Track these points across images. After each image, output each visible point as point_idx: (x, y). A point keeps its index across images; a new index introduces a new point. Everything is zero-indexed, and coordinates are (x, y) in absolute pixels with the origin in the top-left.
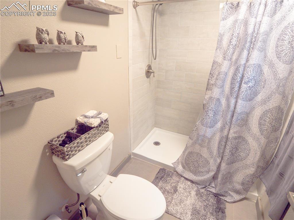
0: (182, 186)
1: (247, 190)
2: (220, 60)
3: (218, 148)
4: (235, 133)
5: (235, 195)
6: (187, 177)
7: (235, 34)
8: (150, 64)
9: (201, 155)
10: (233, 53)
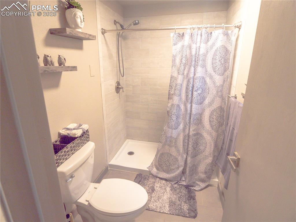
0: (158, 185)
1: (209, 178)
2: (175, 74)
3: (183, 145)
4: (193, 130)
5: (202, 184)
6: (161, 177)
7: (184, 56)
8: (119, 81)
9: (171, 155)
10: (184, 69)
